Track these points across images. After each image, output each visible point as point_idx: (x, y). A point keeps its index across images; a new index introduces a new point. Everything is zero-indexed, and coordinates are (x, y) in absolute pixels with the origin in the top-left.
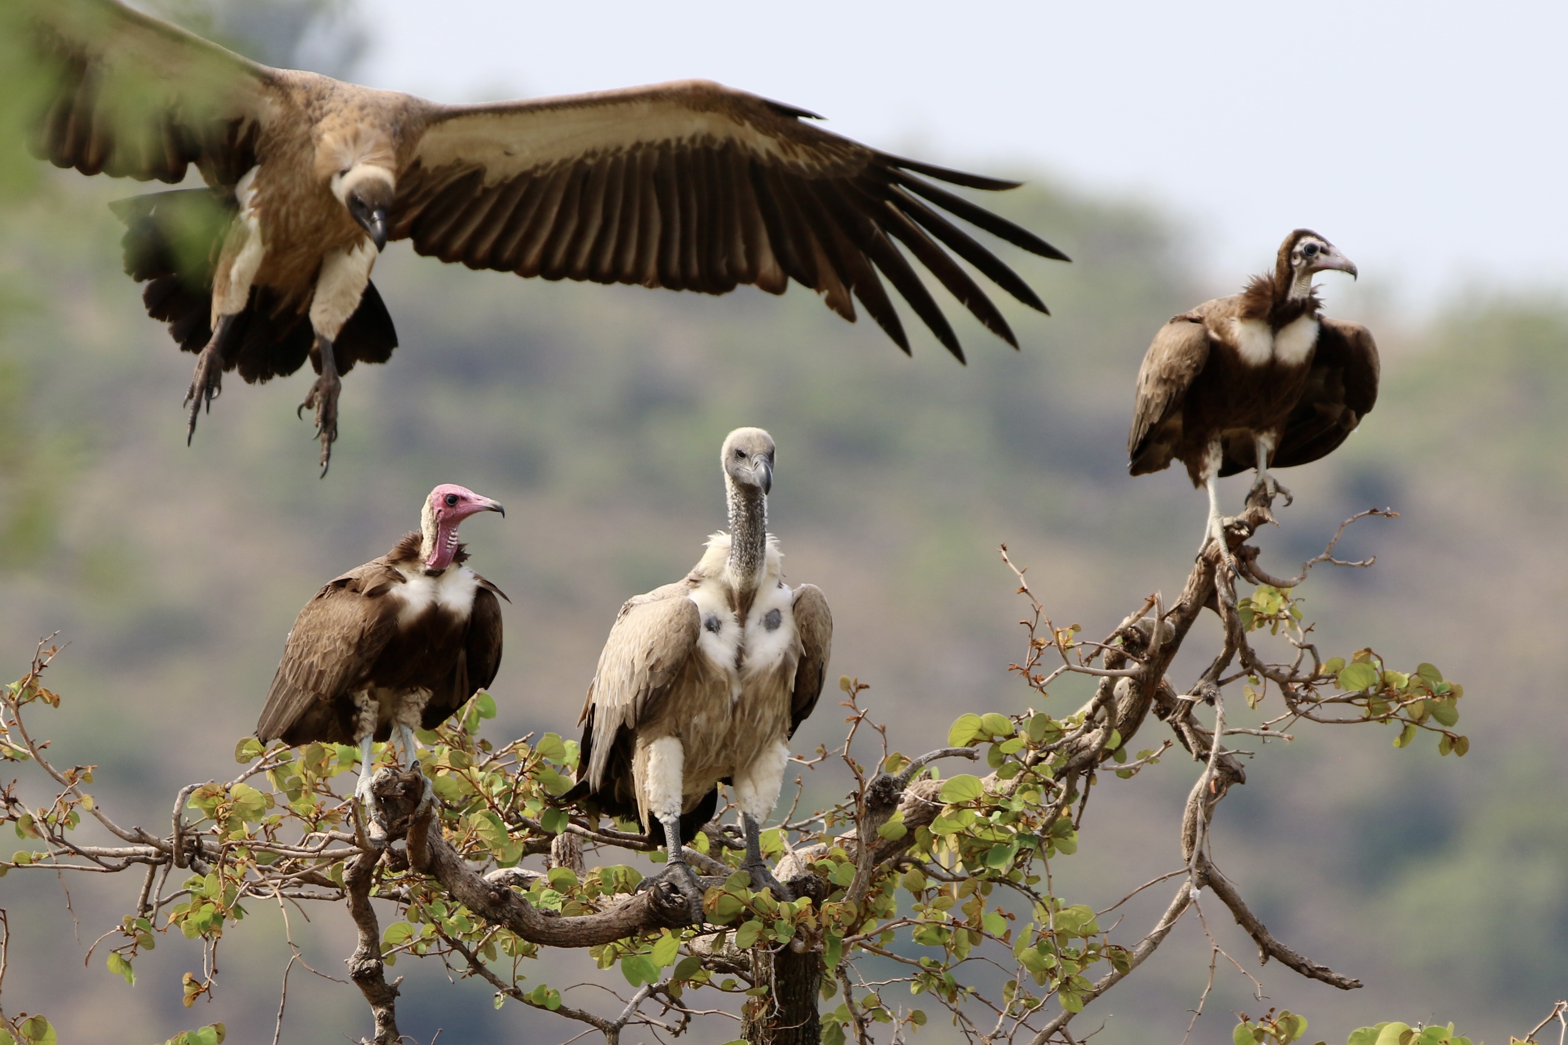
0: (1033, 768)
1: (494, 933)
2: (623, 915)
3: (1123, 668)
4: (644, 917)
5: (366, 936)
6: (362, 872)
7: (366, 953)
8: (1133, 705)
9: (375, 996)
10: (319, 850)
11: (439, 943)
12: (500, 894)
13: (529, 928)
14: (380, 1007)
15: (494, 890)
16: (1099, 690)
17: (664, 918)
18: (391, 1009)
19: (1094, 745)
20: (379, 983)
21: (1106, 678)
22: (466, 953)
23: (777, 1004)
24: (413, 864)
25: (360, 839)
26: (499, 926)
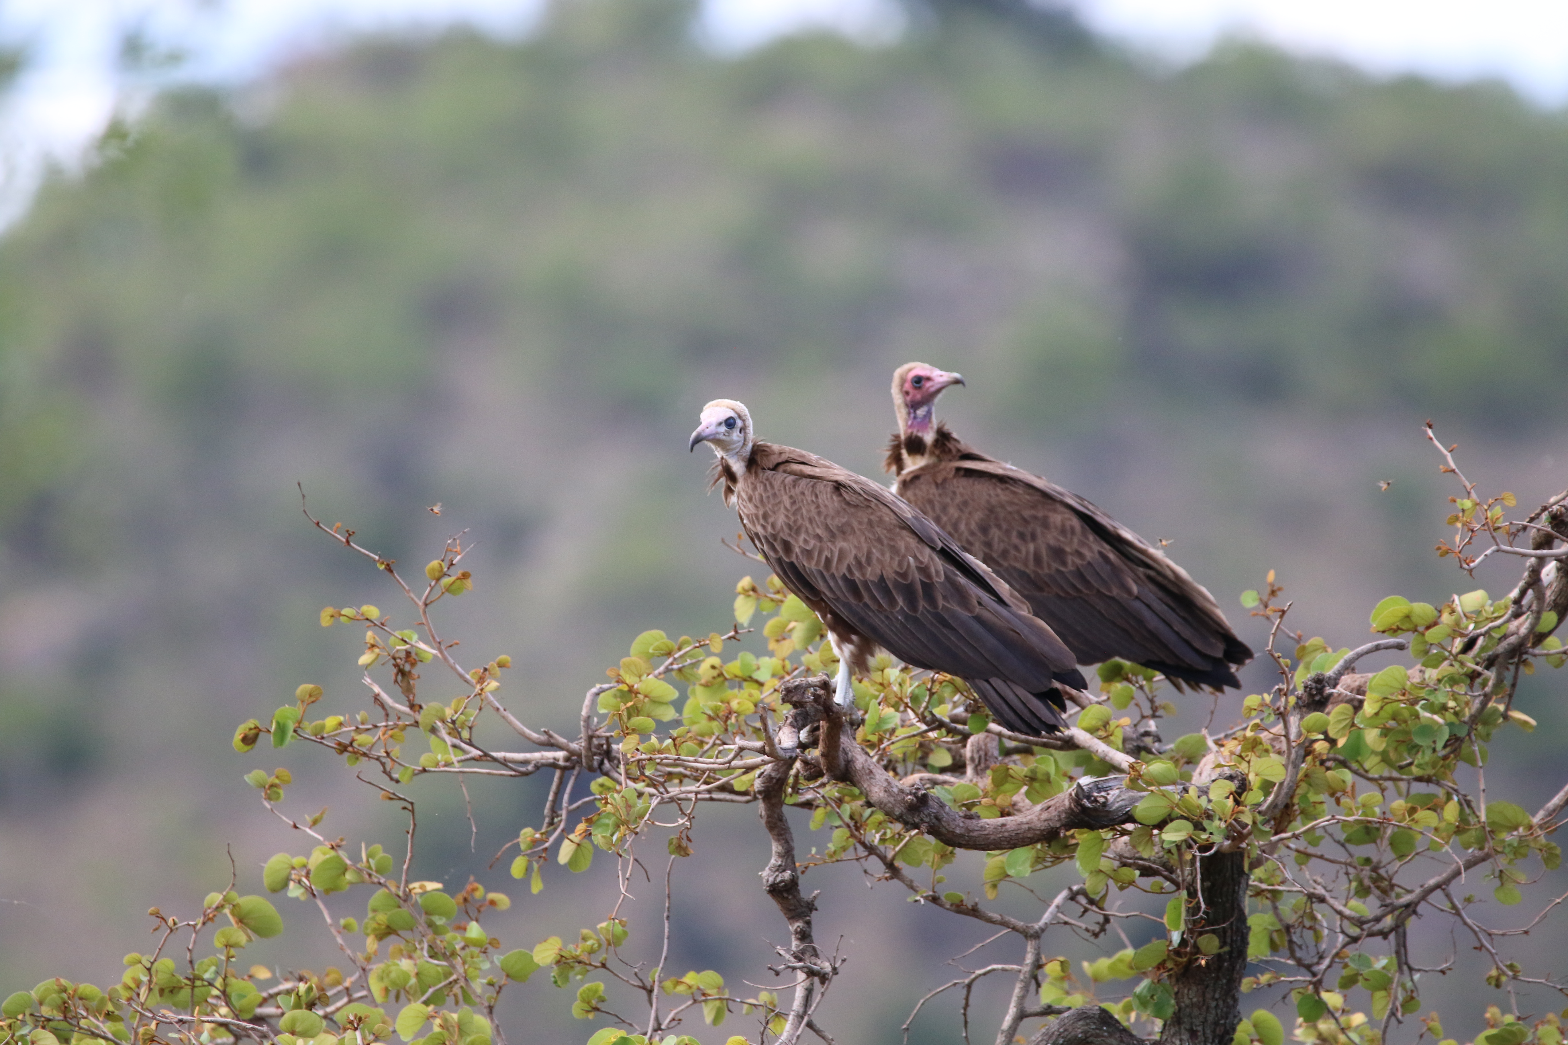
0: (1461, 657)
1: (911, 837)
2: (1045, 816)
3: (1550, 548)
4: (1067, 818)
5: (780, 848)
6: (774, 781)
7: (780, 866)
8: (1561, 591)
9: (790, 910)
10: (730, 762)
11: (855, 849)
12: (917, 797)
13: (948, 831)
14: (797, 921)
15: (911, 794)
16: (1526, 574)
17: (1087, 819)
18: (808, 923)
19: (1523, 631)
20: (794, 897)
21: (1533, 560)
22: (883, 858)
23: (1203, 906)
24: (827, 771)
25: (770, 749)
26: (917, 831)
